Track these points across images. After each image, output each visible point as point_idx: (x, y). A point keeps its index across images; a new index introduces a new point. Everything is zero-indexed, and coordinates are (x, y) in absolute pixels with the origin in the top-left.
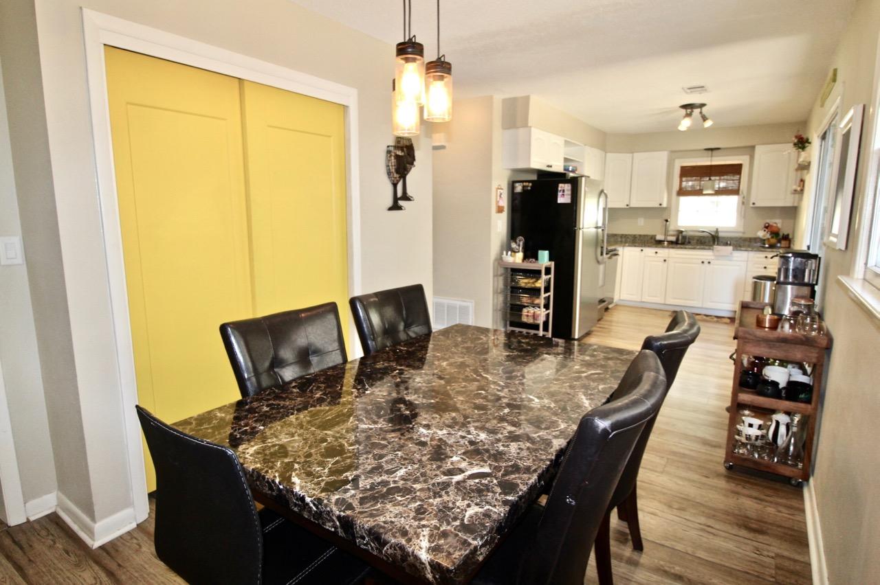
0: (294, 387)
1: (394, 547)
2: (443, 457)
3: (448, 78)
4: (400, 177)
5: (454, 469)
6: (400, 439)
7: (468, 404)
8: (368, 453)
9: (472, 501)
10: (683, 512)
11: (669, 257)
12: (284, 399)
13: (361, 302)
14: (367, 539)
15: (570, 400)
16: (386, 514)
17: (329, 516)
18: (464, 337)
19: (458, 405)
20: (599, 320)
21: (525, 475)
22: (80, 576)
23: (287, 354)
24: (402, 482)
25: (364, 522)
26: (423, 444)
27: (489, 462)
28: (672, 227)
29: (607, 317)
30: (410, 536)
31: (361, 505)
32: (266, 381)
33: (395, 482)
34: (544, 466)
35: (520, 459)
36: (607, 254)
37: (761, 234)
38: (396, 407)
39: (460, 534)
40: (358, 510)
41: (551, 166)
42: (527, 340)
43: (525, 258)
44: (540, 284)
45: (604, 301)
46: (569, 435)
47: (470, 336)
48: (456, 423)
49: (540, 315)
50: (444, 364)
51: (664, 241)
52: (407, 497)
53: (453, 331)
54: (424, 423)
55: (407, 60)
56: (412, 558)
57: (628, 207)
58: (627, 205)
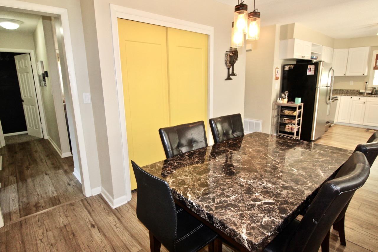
0: (186, 156)
1: (231, 230)
2: (251, 193)
3: (258, 20)
4: (231, 65)
5: (257, 199)
6: (232, 182)
7: (262, 170)
8: (218, 187)
9: (266, 215)
10: (368, 230)
11: (367, 101)
12: (183, 160)
13: (214, 121)
14: (219, 224)
15: (313, 172)
16: (227, 215)
17: (203, 212)
18: (259, 138)
19: (258, 170)
20: (326, 132)
21: (291, 206)
22: (109, 218)
23: (184, 142)
24: (233, 202)
25: (218, 217)
26: (242, 186)
27: (273, 197)
28: (370, 86)
29: (330, 130)
30: (237, 226)
31: (216, 209)
32: (175, 153)
33: (230, 201)
34: (301, 203)
35: (289, 198)
36: (332, 99)
38: (229, 168)
39: (260, 229)
40: (215, 212)
41: (304, 57)
42: (290, 141)
43: (288, 101)
44: (296, 113)
45: (329, 123)
46: (313, 189)
47: (262, 138)
48: (257, 178)
49: (295, 128)
50: (250, 150)
51: (364, 93)
52: (236, 209)
53: (254, 135)
54: (242, 176)
55: (240, 13)
56: (238, 236)
57: (345, 76)
58: (344, 75)
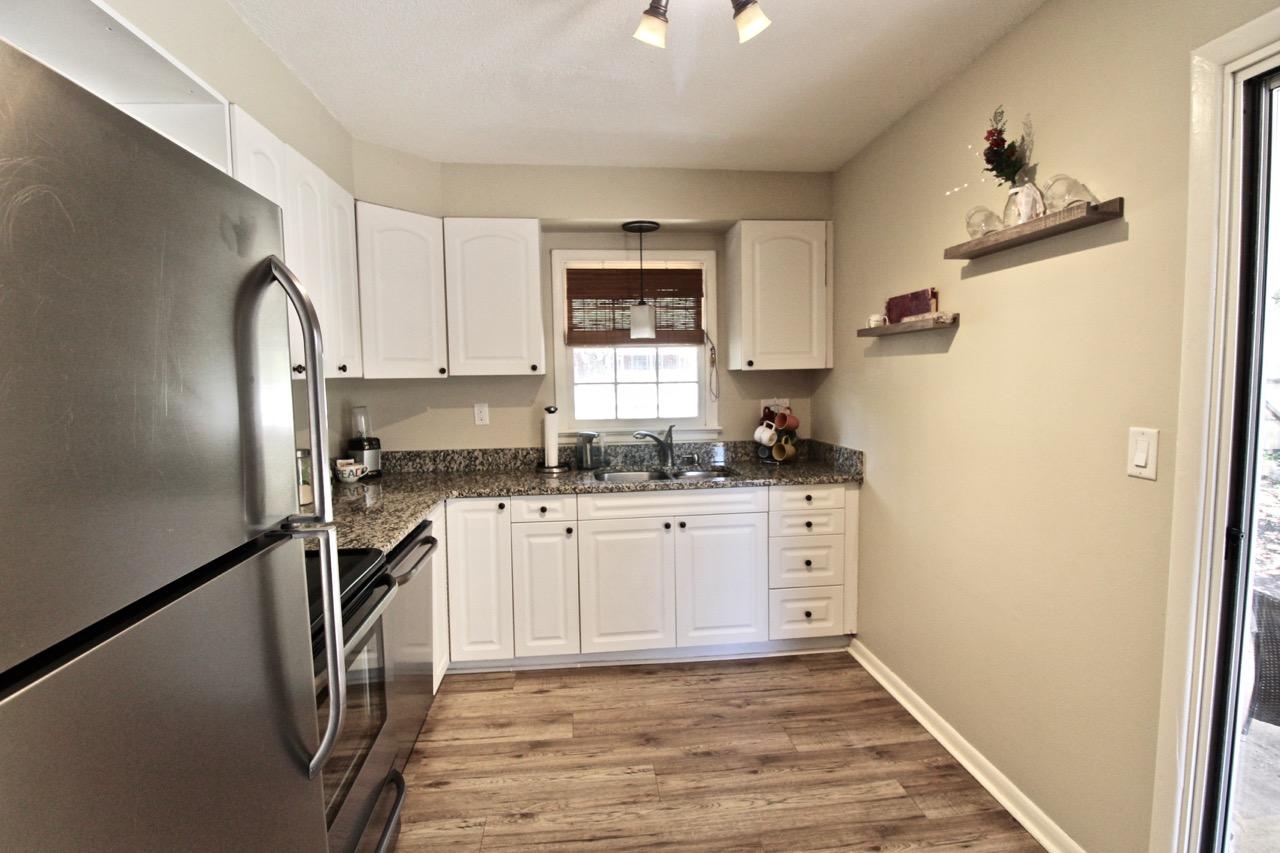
11: (577, 521)
37: (764, 434)
57: (445, 376)
58: (442, 371)
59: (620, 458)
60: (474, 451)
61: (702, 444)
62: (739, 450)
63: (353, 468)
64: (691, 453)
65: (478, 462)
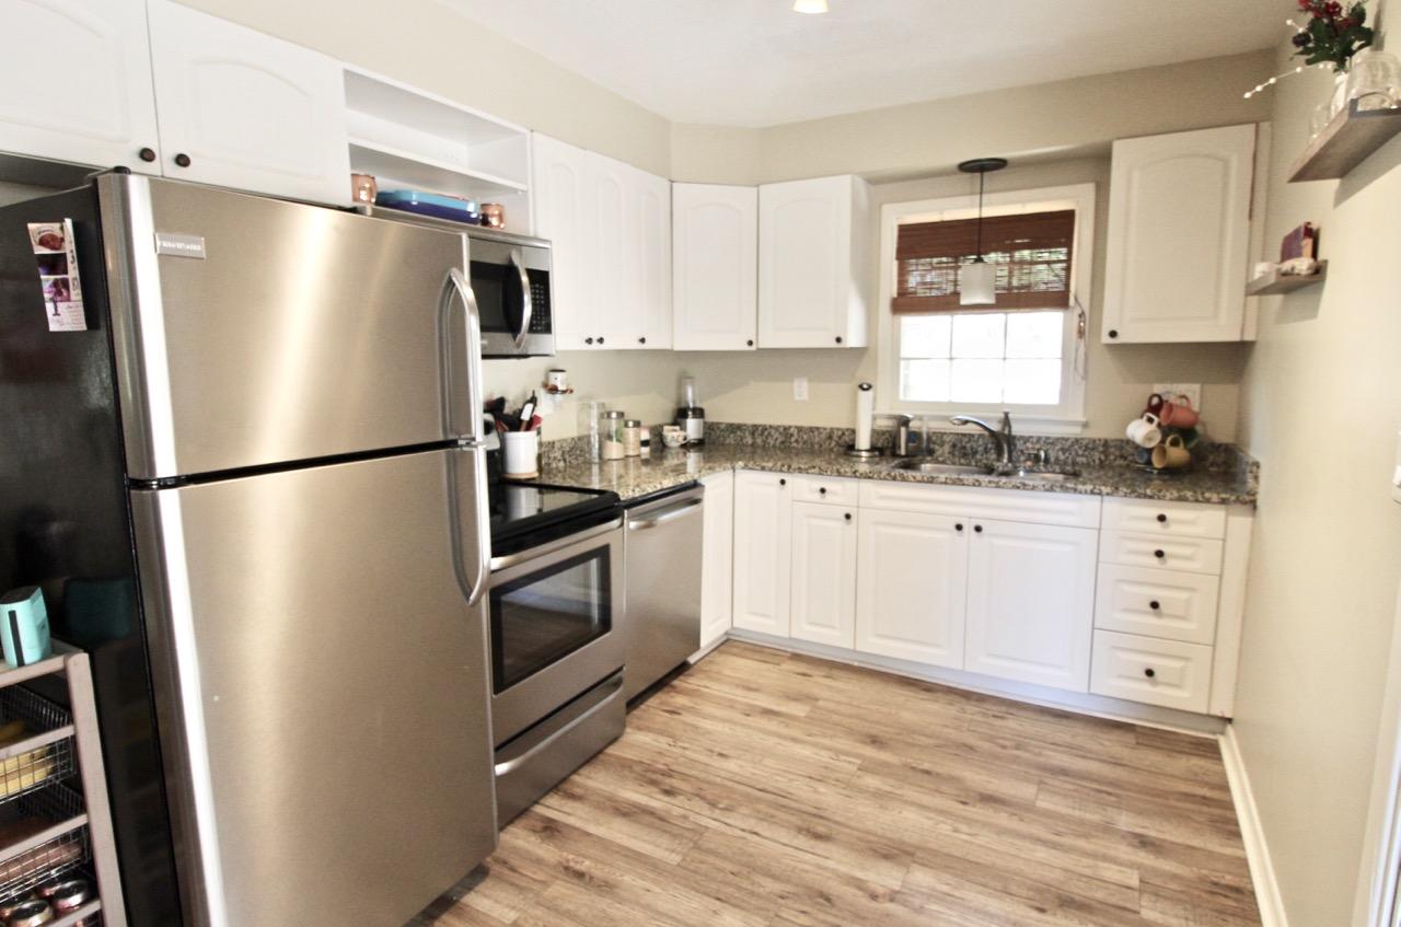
11: (860, 507)
37: (1141, 431)
57: (754, 348)
58: (750, 343)
59: (947, 448)
60: (790, 427)
61: (1058, 439)
62: (1112, 450)
63: (675, 434)
64: (1039, 450)
65: (793, 439)
